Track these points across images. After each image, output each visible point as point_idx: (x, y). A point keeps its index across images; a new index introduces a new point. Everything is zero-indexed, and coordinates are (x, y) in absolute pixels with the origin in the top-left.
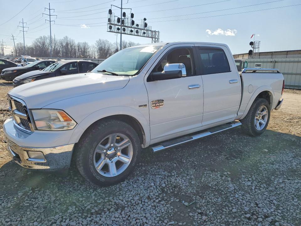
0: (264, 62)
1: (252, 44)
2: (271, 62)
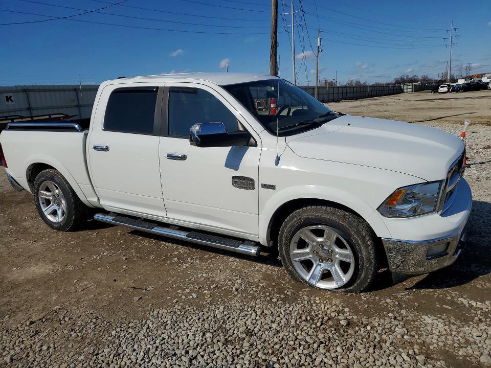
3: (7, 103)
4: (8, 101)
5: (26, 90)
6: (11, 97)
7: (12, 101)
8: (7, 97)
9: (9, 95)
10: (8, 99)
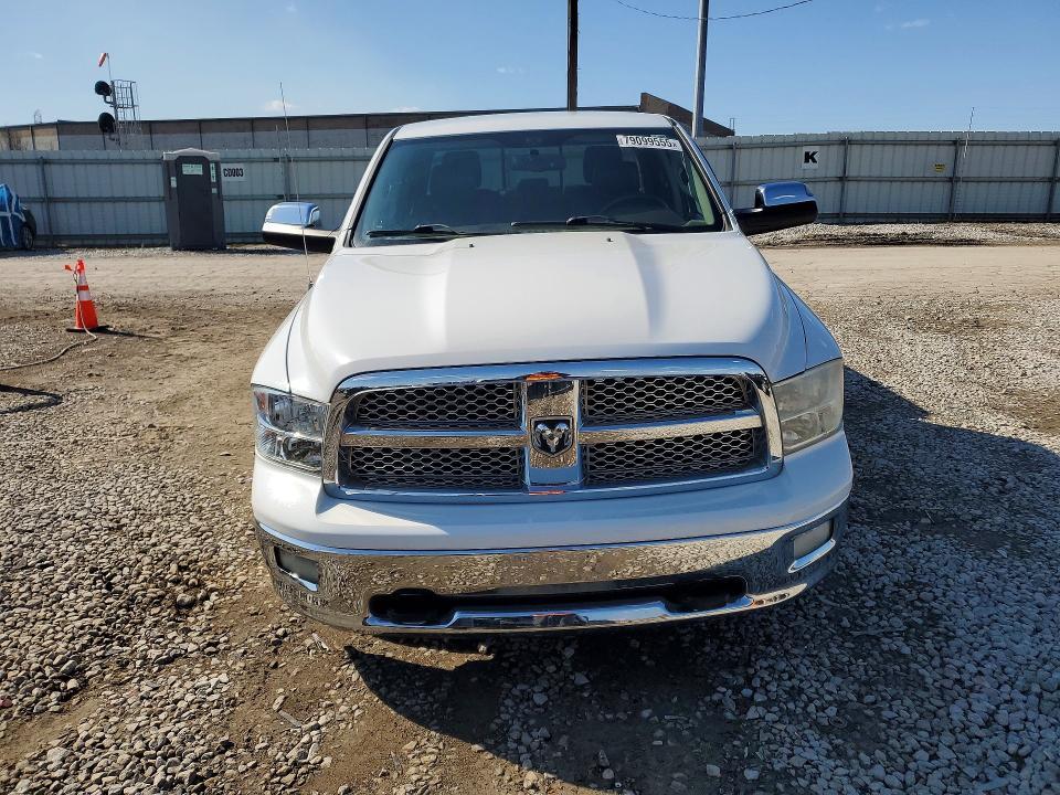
0: (250, 161)
1: (103, 89)
2: (276, 160)
3: (805, 166)
4: (807, 161)
5: (846, 142)
6: (814, 153)
7: (814, 161)
8: (807, 154)
9: (811, 150)
10: (809, 157)
